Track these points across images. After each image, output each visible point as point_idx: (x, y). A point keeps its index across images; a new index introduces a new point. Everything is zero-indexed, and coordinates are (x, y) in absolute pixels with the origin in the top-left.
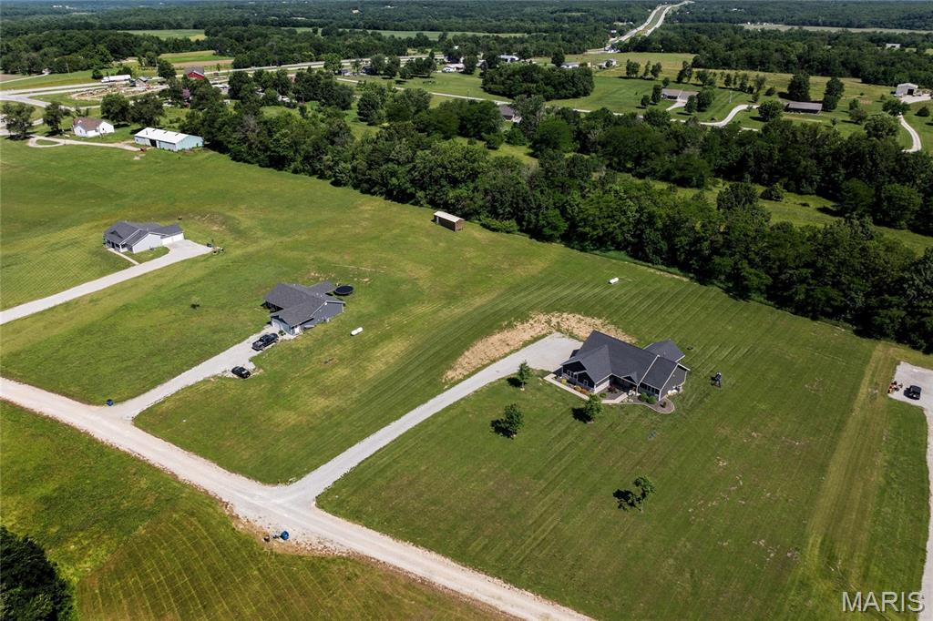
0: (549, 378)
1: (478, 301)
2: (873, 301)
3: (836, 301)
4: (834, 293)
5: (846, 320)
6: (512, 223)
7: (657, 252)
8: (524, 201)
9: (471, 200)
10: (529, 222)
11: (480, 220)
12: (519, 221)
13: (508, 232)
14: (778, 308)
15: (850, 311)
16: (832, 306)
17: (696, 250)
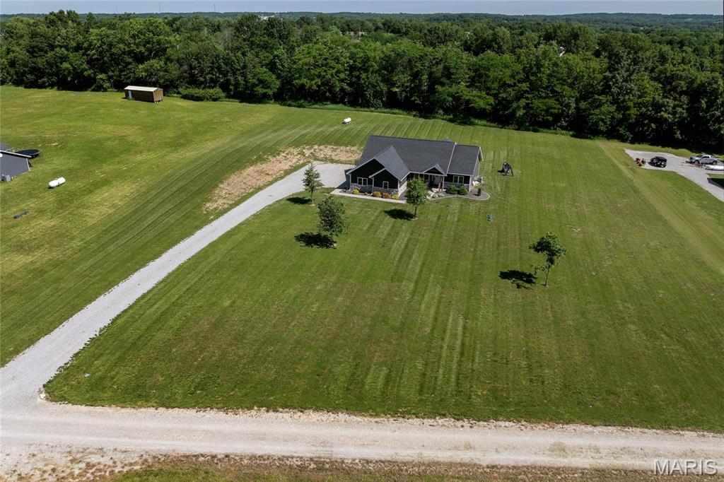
0: (337, 192)
1: (211, 145)
2: (583, 105)
3: (555, 108)
4: (552, 102)
5: (562, 128)
6: (217, 91)
7: (377, 95)
8: (226, 64)
9: (166, 71)
10: (237, 84)
11: (179, 93)
12: (225, 87)
13: (215, 100)
14: (501, 128)
15: (564, 119)
16: (552, 115)
17: (415, 86)
